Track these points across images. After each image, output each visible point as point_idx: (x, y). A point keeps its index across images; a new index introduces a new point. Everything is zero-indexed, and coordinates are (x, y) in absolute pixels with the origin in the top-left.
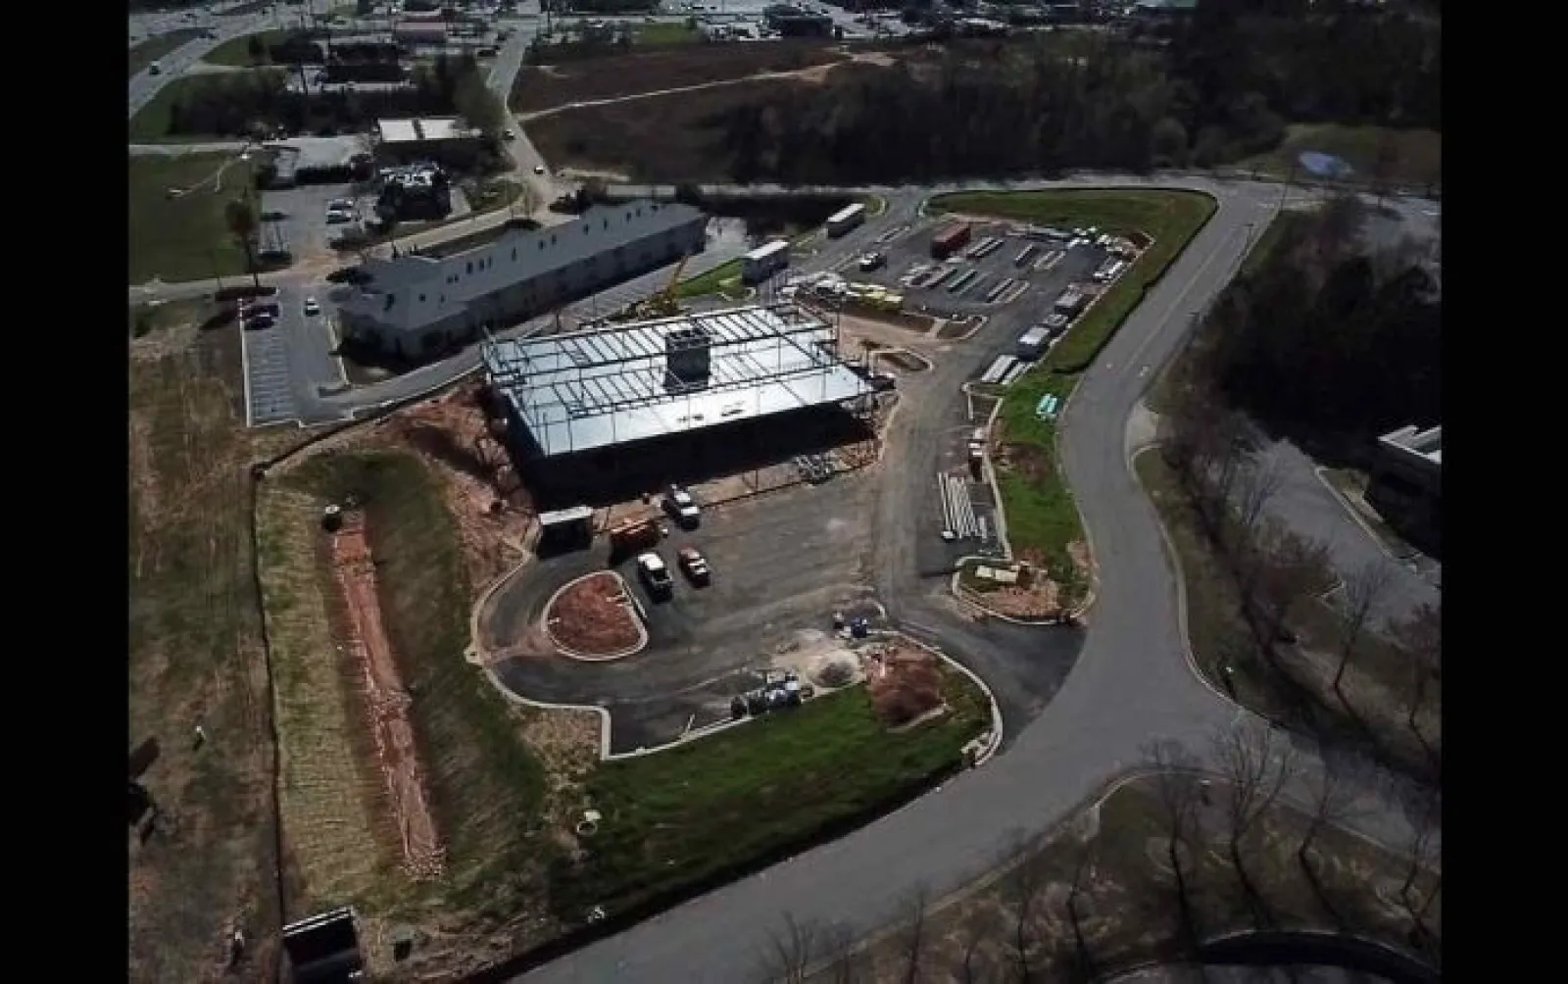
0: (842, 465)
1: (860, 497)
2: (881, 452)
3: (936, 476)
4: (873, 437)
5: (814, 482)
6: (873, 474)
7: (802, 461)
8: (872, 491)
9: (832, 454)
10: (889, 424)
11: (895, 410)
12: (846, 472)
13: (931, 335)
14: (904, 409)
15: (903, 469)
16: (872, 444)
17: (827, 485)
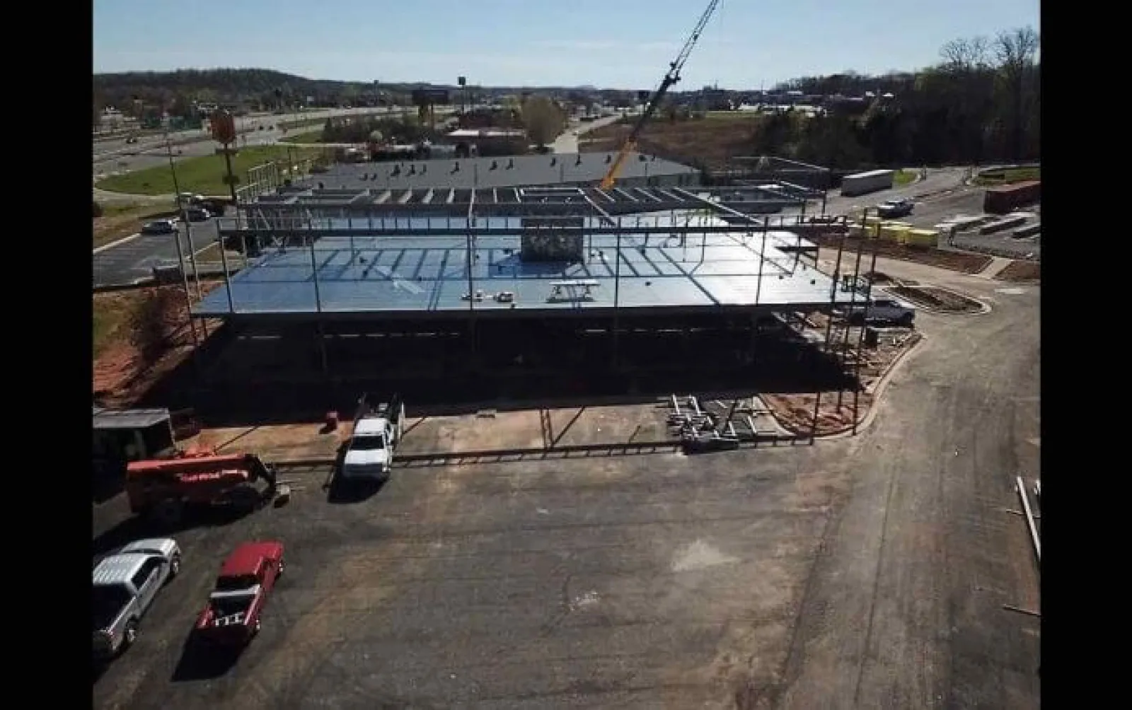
0: (771, 425)
1: (792, 500)
2: (867, 417)
3: (1011, 485)
4: (855, 386)
5: (691, 448)
6: (840, 454)
7: (686, 408)
8: (828, 489)
9: (756, 403)
10: (894, 373)
11: (910, 354)
12: (774, 439)
13: (987, 275)
14: (927, 353)
15: (916, 454)
16: (848, 396)
17: (721, 460)
